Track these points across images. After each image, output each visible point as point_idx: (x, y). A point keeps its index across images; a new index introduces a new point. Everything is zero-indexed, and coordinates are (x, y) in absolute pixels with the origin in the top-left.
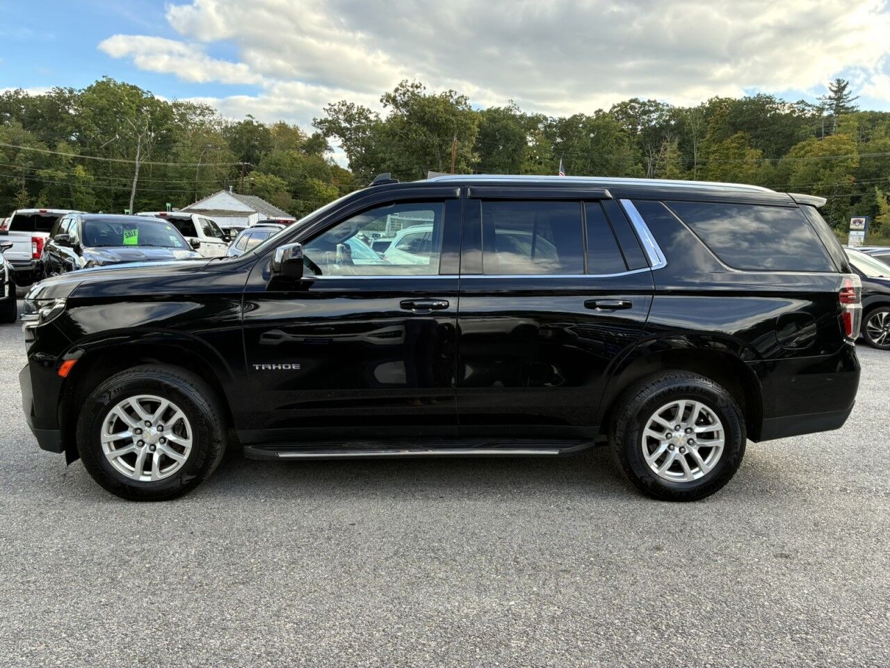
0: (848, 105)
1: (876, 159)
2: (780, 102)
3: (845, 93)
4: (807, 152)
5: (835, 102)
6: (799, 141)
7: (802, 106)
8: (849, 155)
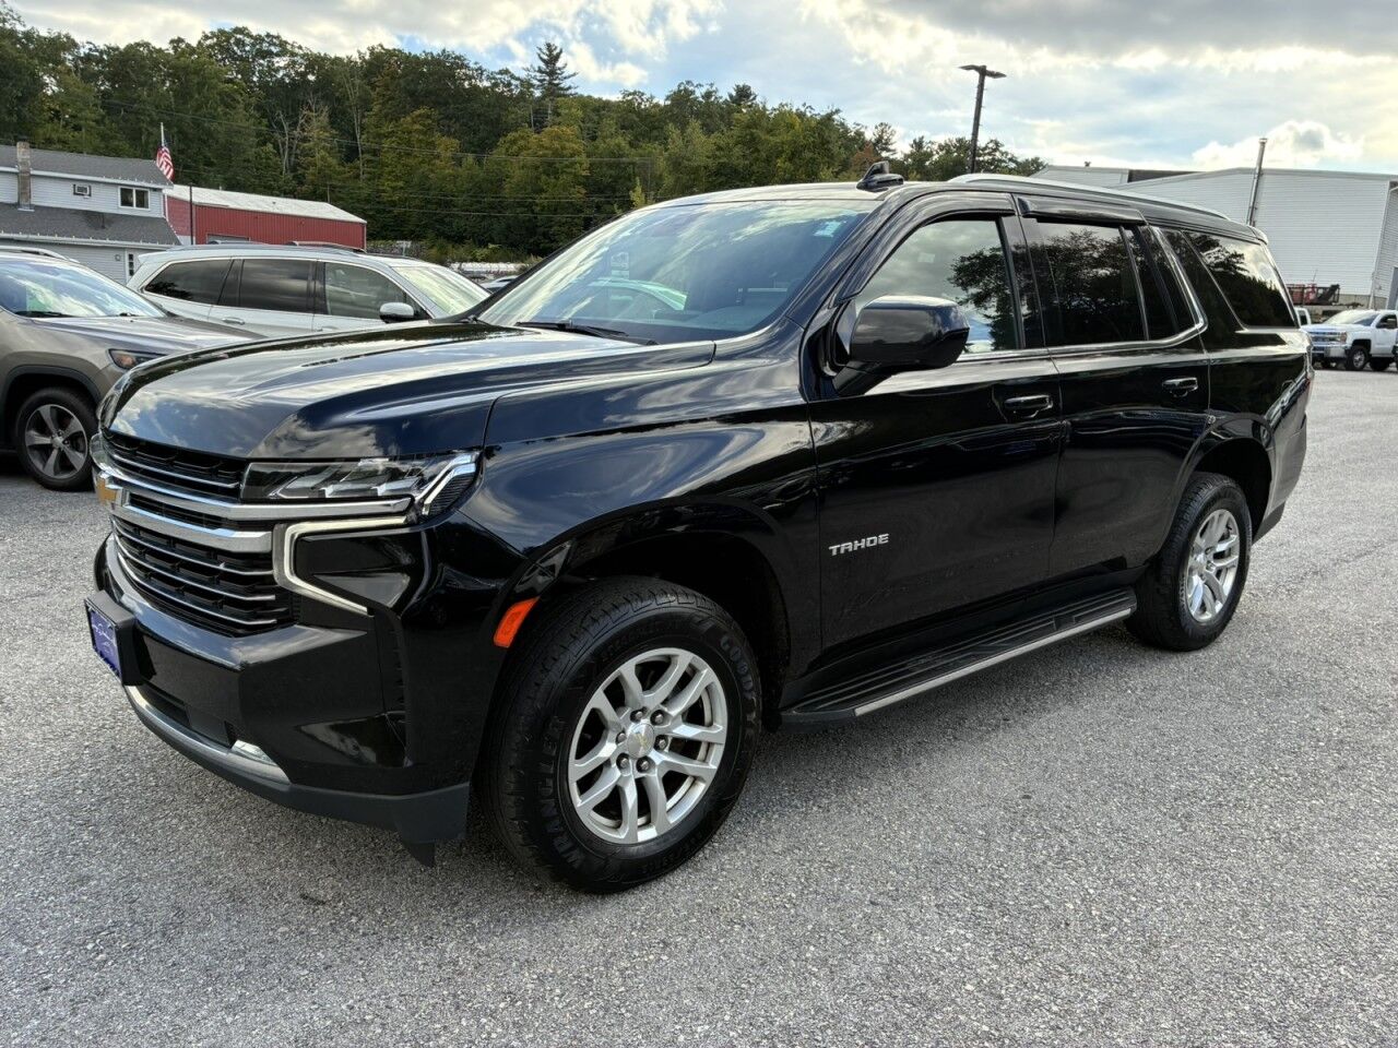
0: (565, 84)
1: (610, 166)
2: (476, 67)
3: (559, 64)
4: (521, 149)
5: (547, 78)
6: (508, 130)
7: (506, 78)
8: (577, 158)
